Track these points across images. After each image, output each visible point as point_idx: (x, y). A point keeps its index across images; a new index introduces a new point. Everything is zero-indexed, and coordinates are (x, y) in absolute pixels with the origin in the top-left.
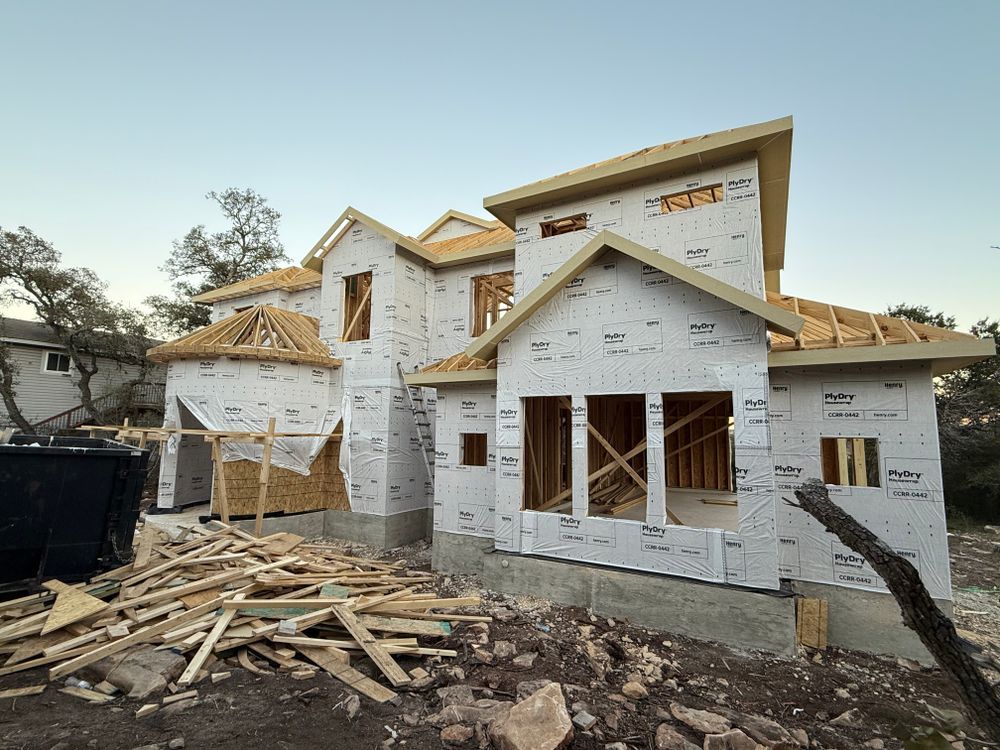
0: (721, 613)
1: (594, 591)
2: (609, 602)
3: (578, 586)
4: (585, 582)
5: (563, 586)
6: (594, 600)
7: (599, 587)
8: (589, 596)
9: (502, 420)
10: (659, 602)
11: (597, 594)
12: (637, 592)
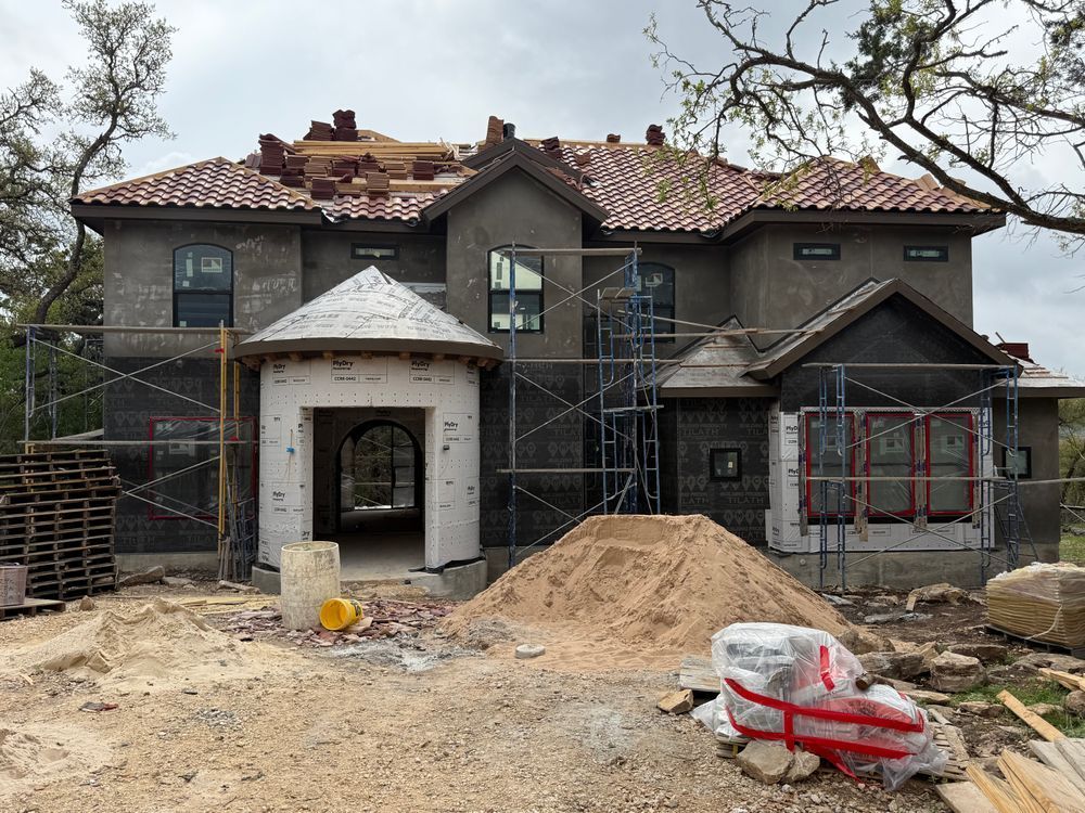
0: (967, 569)
1: (881, 570)
2: (892, 576)
3: (868, 569)
4: (874, 565)
5: (857, 571)
6: (881, 577)
7: (884, 567)
8: (877, 575)
9: (788, 436)
10: (928, 569)
11: (883, 572)
12: (913, 565)
